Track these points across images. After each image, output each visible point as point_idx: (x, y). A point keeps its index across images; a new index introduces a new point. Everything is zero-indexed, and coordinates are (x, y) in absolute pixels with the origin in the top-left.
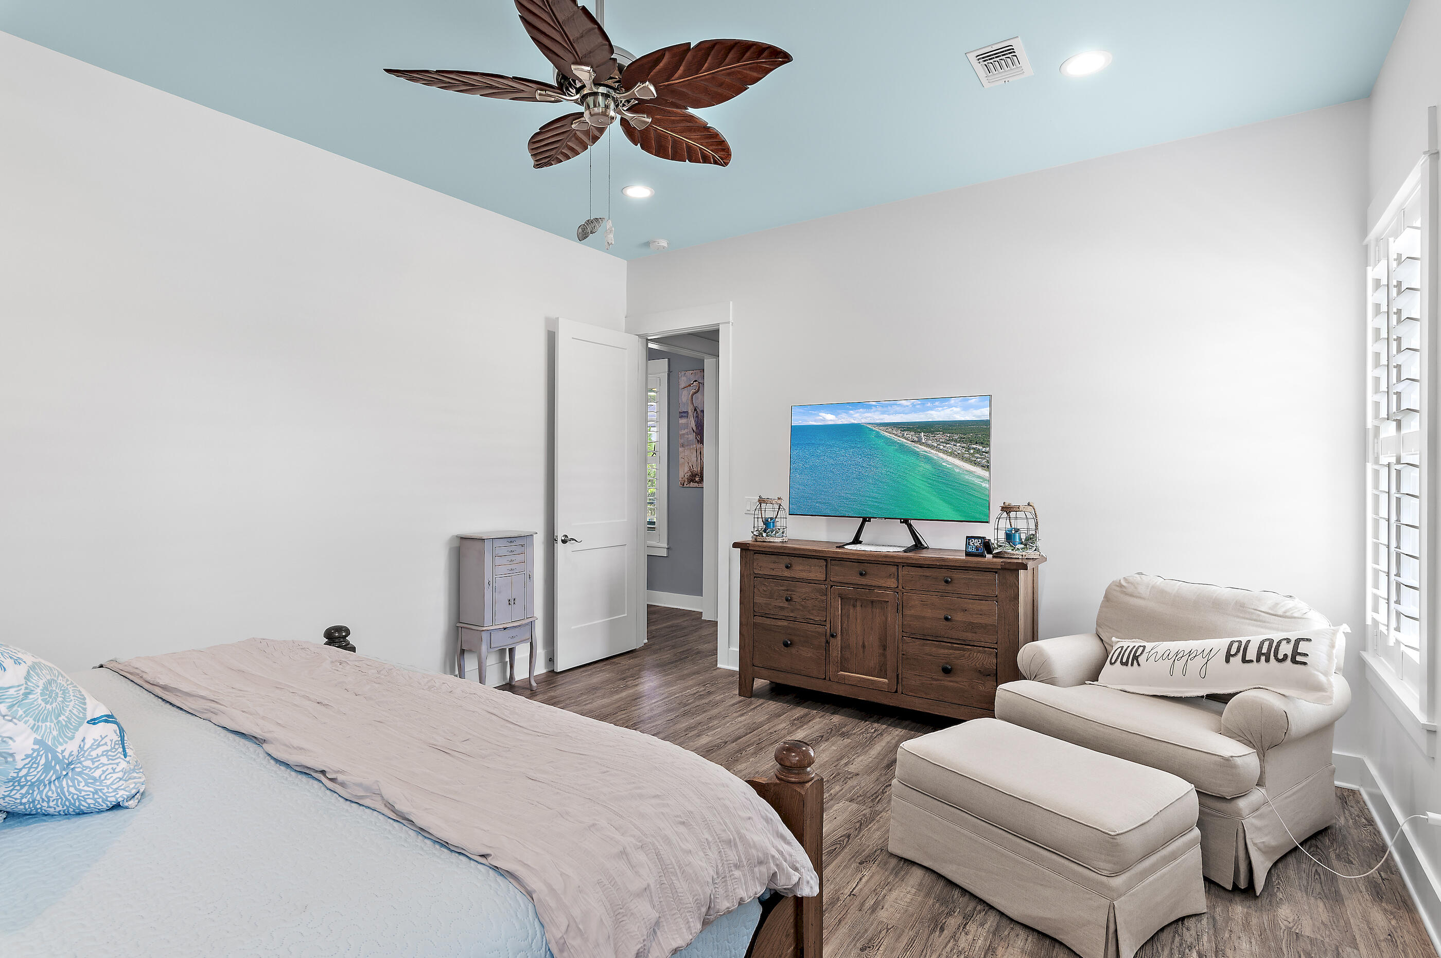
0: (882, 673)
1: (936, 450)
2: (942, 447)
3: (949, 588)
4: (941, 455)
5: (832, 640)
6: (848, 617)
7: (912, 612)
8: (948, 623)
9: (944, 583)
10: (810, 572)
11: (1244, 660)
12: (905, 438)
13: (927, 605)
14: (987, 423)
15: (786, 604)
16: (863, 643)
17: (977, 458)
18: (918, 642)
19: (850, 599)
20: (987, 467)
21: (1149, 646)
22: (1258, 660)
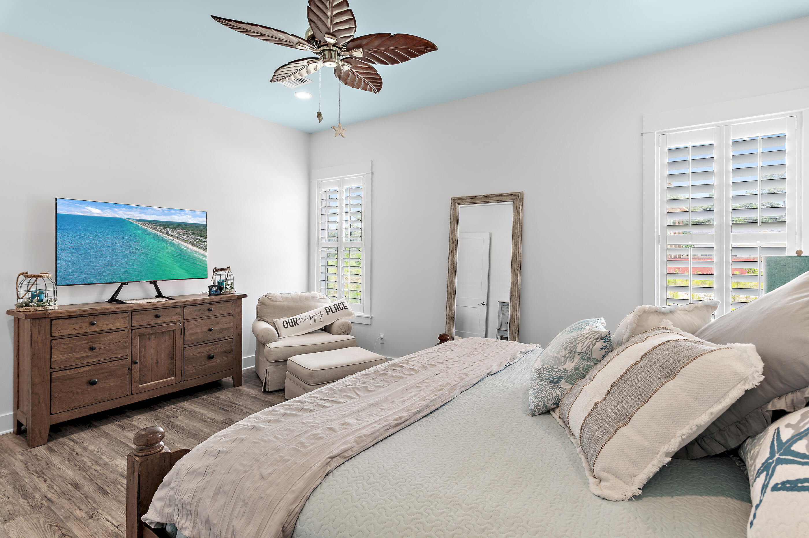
0: (171, 373)
1: (178, 239)
2: (181, 237)
3: (211, 313)
4: (180, 242)
5: (134, 366)
6: (145, 347)
7: (191, 332)
8: (210, 332)
9: (208, 312)
10: (114, 323)
11: (333, 312)
12: (157, 231)
13: (199, 326)
14: (205, 226)
15: (90, 353)
16: (157, 360)
17: (201, 244)
18: (194, 348)
19: (147, 335)
20: (206, 250)
21: (297, 317)
22: (337, 311)
